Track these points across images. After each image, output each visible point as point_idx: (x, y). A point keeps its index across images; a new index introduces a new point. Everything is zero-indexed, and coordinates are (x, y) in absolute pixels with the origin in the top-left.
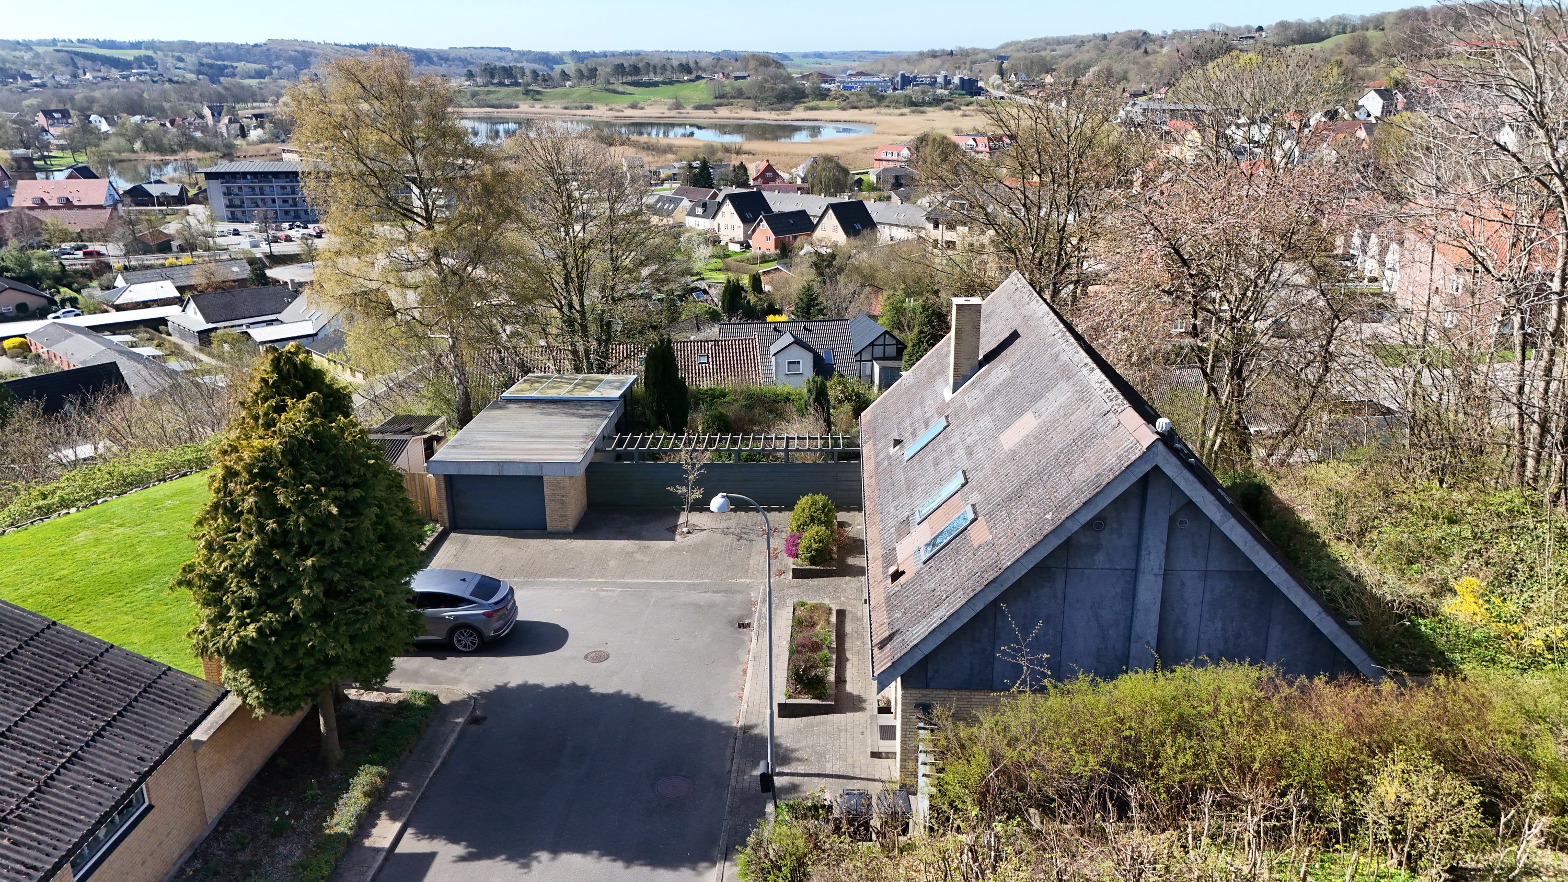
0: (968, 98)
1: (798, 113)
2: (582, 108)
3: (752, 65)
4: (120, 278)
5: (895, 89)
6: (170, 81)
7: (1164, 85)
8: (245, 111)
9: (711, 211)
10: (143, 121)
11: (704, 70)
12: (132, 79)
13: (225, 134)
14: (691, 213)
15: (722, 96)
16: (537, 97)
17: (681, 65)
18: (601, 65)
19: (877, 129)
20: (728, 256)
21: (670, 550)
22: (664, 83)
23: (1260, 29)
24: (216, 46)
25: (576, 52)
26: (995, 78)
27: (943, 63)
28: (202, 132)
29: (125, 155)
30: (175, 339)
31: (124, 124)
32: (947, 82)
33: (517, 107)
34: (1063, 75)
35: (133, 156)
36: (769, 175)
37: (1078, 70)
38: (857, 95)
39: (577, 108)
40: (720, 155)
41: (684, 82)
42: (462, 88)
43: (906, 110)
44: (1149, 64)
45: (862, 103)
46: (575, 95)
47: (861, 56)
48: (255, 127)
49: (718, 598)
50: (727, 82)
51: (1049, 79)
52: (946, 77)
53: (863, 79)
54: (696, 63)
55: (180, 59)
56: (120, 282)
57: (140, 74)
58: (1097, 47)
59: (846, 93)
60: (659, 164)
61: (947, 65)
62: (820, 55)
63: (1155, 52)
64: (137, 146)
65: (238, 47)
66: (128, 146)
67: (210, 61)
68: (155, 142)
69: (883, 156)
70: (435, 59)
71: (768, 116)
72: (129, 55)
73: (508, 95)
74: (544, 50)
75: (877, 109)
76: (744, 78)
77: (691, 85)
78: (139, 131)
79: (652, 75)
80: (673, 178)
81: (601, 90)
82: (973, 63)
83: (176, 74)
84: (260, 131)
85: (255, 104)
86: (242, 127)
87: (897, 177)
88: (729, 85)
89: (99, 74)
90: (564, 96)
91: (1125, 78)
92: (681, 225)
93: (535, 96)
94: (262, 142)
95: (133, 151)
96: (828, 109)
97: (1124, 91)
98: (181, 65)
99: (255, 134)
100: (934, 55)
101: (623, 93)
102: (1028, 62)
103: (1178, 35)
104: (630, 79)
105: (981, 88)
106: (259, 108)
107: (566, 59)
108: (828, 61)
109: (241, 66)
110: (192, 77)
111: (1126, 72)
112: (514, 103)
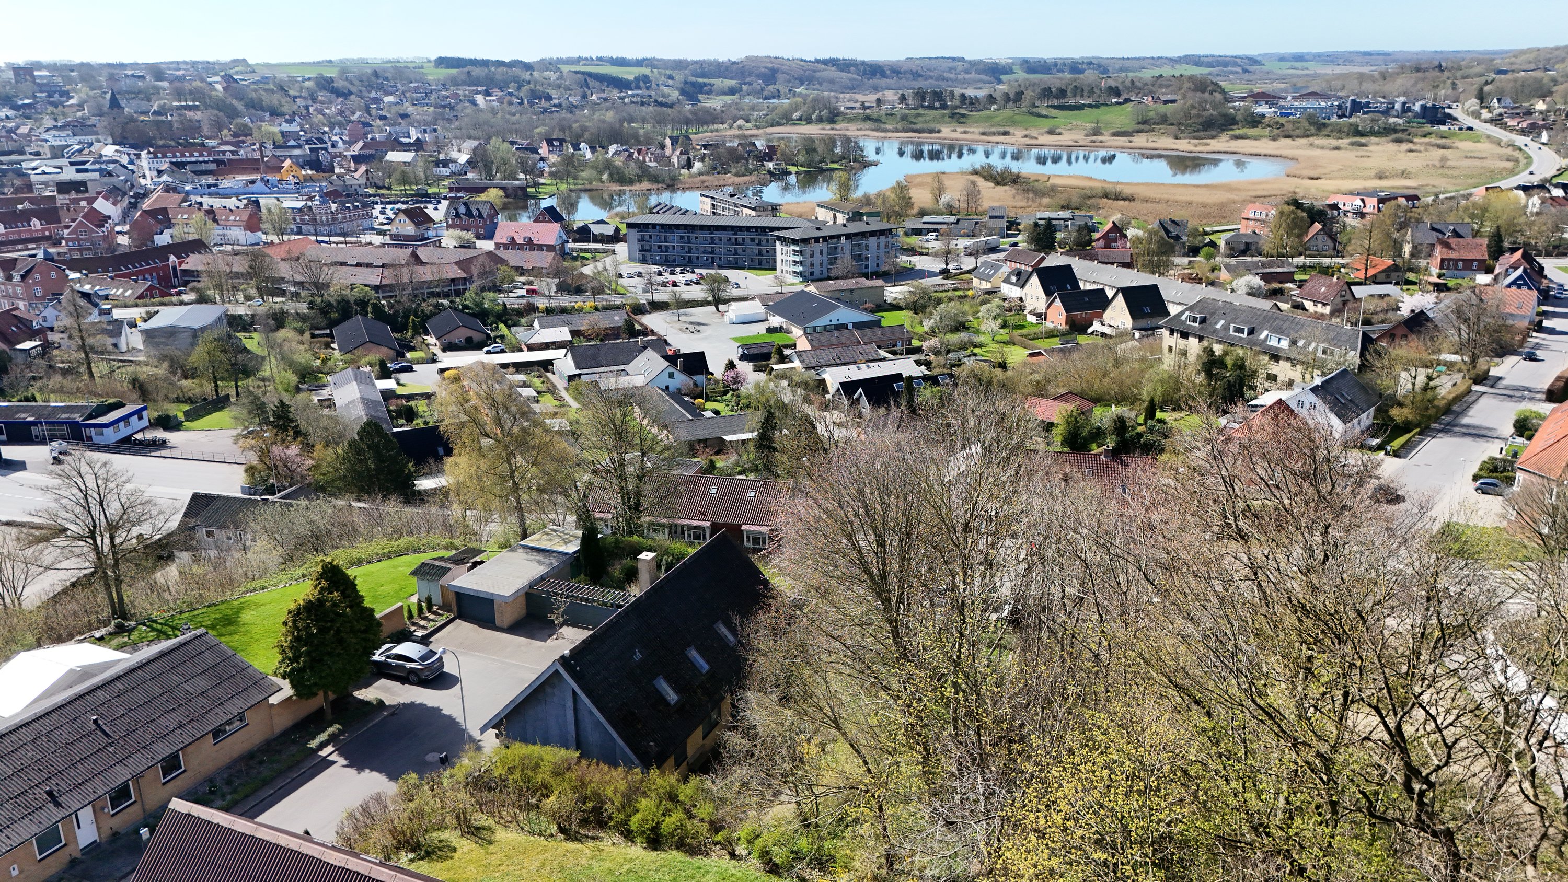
2: (1000, 134)
4: (537, 320)
5: (1341, 116)
6: (656, 101)
9: (1023, 279)
11: (1137, 92)
12: (627, 100)
13: (676, 165)
14: (1007, 281)
15: (1144, 122)
17: (1110, 88)
19: (1292, 168)
20: (1024, 327)
21: (539, 647)
22: (1090, 106)
27: (1419, 80)
28: (659, 162)
30: (554, 378)
31: (598, 157)
32: (1406, 109)
34: (1560, 100)
36: (1113, 236)
38: (1294, 123)
41: (1112, 105)
43: (1345, 142)
45: (1298, 132)
46: (998, 119)
50: (1154, 106)
51: (1541, 106)
52: (1404, 104)
53: (1305, 104)
54: (1132, 83)
55: (671, 77)
56: (537, 324)
59: (1282, 120)
65: (720, 64)
67: (694, 79)
68: (618, 174)
69: (1251, 215)
70: (888, 72)
71: (1187, 146)
73: (934, 119)
75: (1311, 140)
76: (1173, 101)
77: (1117, 108)
78: (610, 162)
79: (1078, 98)
81: (1023, 113)
82: (1465, 78)
83: (663, 93)
85: (715, 127)
86: (689, 159)
87: (1247, 244)
88: (1155, 110)
89: (602, 95)
92: (992, 291)
95: (602, 182)
96: (1256, 138)
101: (1046, 117)
104: (1056, 102)
105: (1448, 116)
108: (1305, 64)
109: (718, 83)
112: (938, 127)
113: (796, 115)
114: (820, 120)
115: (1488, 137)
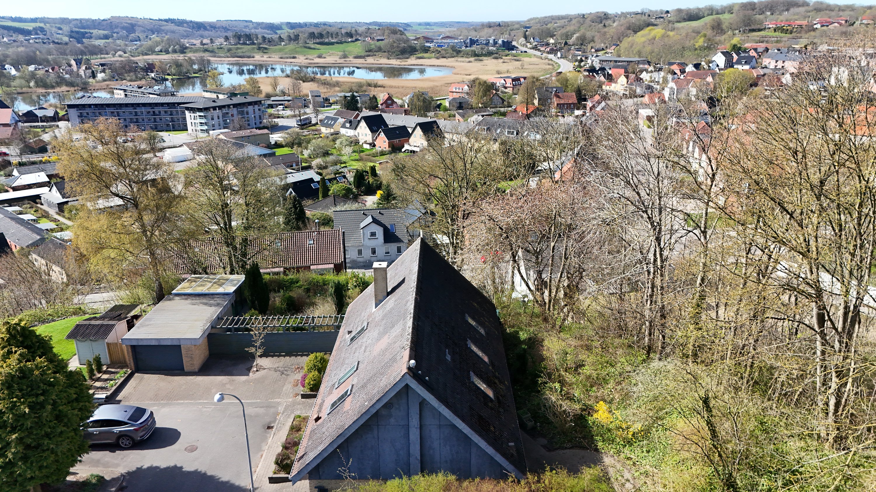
0: (507, 52)
1: (412, 61)
2: (290, 58)
3: (387, 32)
4: (15, 170)
5: (466, 47)
6: (53, 42)
7: (614, 45)
8: (95, 61)
9: (354, 125)
10: (36, 69)
11: (361, 35)
12: (31, 41)
13: (83, 76)
14: (343, 126)
15: (370, 51)
16: (265, 51)
17: (347, 33)
18: (302, 32)
19: (455, 71)
20: (363, 151)
21: (244, 382)
22: (337, 43)
23: (668, 12)
24: (81, 20)
25: (289, 23)
26: (522, 40)
27: (494, 31)
28: (70, 75)
29: (25, 90)
30: (45, 207)
31: (24, 71)
32: (495, 43)
33: (253, 57)
34: (559, 38)
35: (29, 90)
36: (390, 102)
37: (568, 36)
38: (445, 50)
39: (287, 58)
40: (365, 88)
41: (349, 42)
42: (222, 46)
43: (472, 59)
44: (605, 33)
45: (448, 55)
46: (287, 50)
47: (451, 24)
48: (101, 72)
49: (261, 411)
50: (372, 42)
51: (552, 41)
52: (494, 40)
53: (448, 41)
54: (356, 31)
55: (60, 29)
56: (15, 173)
57: (36, 38)
58: (579, 22)
59: (439, 49)
60: (330, 94)
61: (496, 33)
62: (428, 24)
63: (610, 25)
64: (32, 84)
65: (94, 21)
66: (27, 84)
67: (77, 30)
68: (42, 82)
69: (454, 90)
70: (208, 28)
71: (395, 62)
72: (29, 26)
73: (249, 50)
74: (272, 22)
75: (456, 58)
76: (382, 40)
77: (352, 44)
78: (33, 75)
79: (330, 38)
80: (336, 103)
81: (301, 47)
82: (512, 30)
83: (57, 37)
84: (103, 75)
85: (102, 56)
86: (93, 72)
87: (460, 103)
88: (374, 44)
89: (11, 38)
90: (280, 50)
91: (593, 41)
92: (337, 133)
93: (264, 50)
94: (104, 80)
95: (30, 87)
96: (429, 58)
97: (592, 48)
98: (60, 32)
99: (100, 76)
100: (490, 25)
101: (314, 49)
102: (540, 31)
103: (624, 15)
104: (318, 41)
105: (514, 46)
106: (105, 58)
107: (284, 27)
108: (432, 27)
109: (95, 32)
110: (66, 39)
111: (593, 37)
112: (252, 55)
113: (158, 49)
114: (175, 51)
115: (535, 55)
